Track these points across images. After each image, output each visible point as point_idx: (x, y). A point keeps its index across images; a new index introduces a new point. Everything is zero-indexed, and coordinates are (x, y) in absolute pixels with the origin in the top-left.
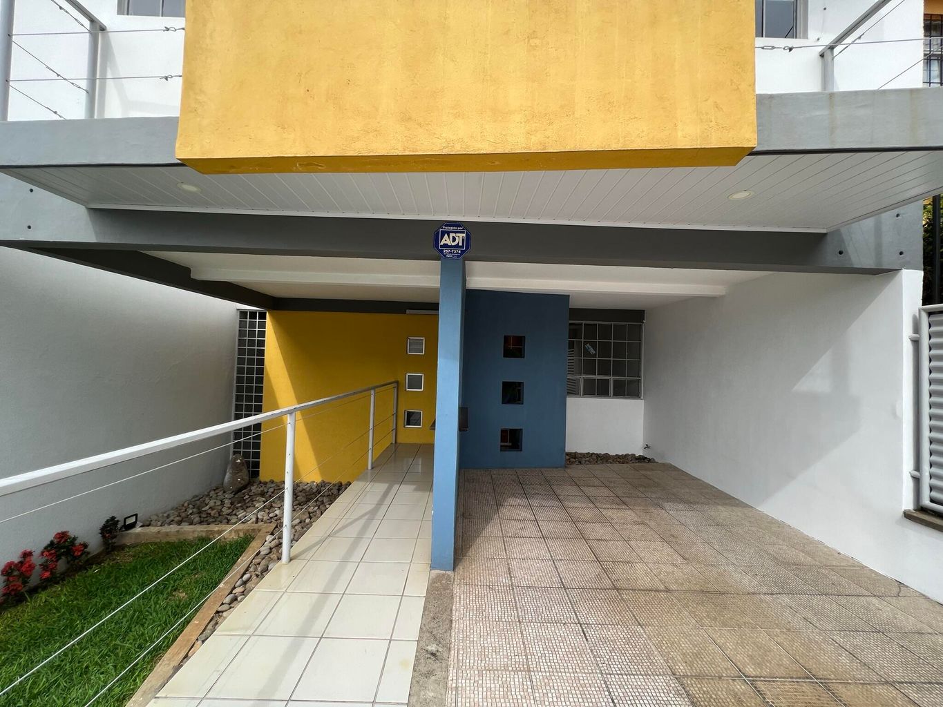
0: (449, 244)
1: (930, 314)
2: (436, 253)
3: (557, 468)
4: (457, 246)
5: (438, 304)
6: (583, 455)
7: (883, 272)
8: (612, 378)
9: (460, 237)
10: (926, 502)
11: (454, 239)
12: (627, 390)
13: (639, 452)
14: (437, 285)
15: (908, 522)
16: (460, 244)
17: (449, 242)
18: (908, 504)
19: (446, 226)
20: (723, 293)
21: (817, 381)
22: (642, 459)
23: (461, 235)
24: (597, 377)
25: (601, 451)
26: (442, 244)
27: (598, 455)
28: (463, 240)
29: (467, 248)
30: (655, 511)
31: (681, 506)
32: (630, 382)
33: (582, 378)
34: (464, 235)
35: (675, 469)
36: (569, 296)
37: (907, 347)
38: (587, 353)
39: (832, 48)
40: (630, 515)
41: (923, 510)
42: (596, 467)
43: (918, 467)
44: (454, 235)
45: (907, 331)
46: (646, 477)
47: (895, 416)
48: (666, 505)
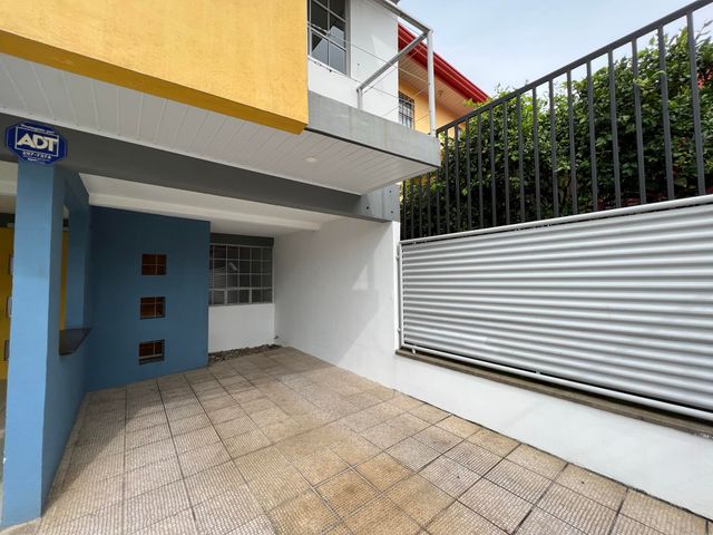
0: (32, 146)
1: (403, 245)
2: (12, 154)
3: (199, 368)
4: (46, 150)
5: (14, 215)
6: (228, 352)
7: (386, 222)
8: (251, 289)
9: (50, 143)
10: (403, 344)
11: (40, 143)
12: (262, 297)
13: (271, 343)
14: (14, 192)
15: (398, 357)
16: (51, 149)
17: (33, 143)
18: (397, 347)
19: (26, 124)
20: (318, 228)
21: (361, 284)
22: (273, 347)
23: (52, 140)
24: (239, 289)
25: (242, 346)
26: (20, 143)
27: (240, 351)
28: (55, 146)
29: (62, 155)
30: (274, 385)
31: (292, 376)
32: (264, 291)
33: (226, 291)
34: (57, 141)
35: (294, 350)
36: (209, 222)
37: (395, 261)
38: (231, 270)
39: (362, 88)
40: (255, 393)
41: (402, 348)
42: (236, 360)
43: (400, 327)
44: (41, 137)
45: (395, 255)
46: (272, 359)
47: (392, 299)
48: (283, 378)
